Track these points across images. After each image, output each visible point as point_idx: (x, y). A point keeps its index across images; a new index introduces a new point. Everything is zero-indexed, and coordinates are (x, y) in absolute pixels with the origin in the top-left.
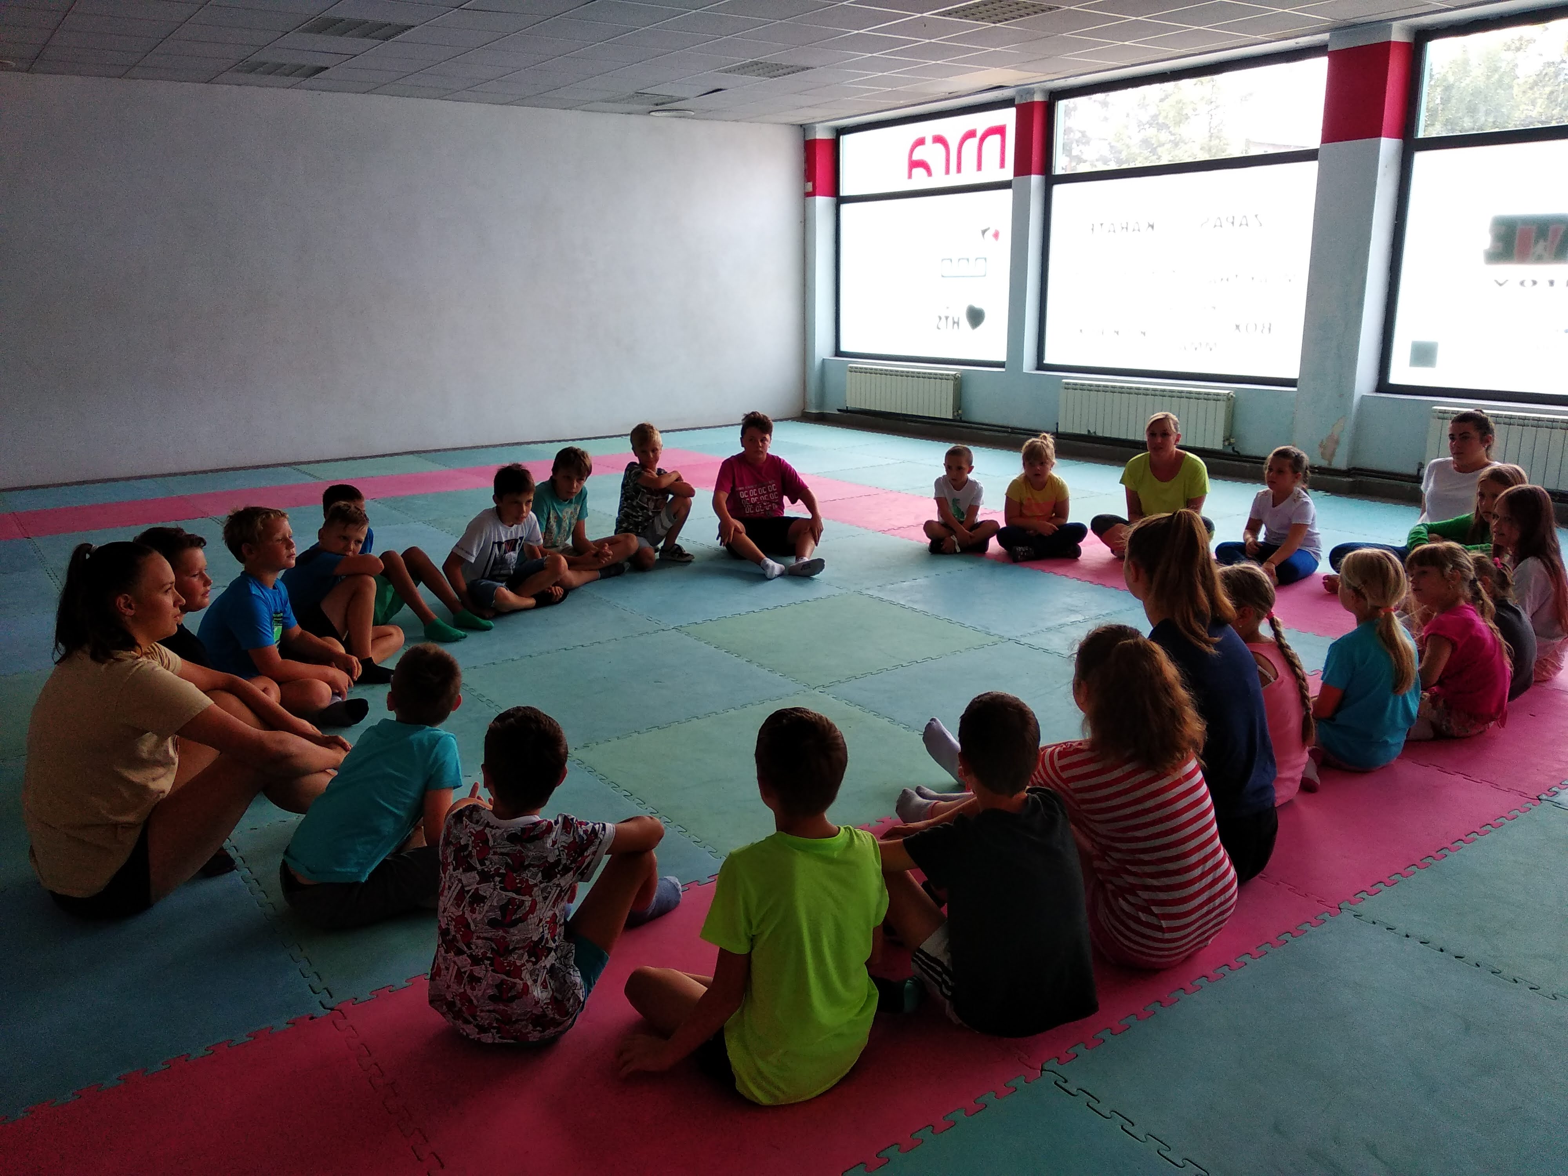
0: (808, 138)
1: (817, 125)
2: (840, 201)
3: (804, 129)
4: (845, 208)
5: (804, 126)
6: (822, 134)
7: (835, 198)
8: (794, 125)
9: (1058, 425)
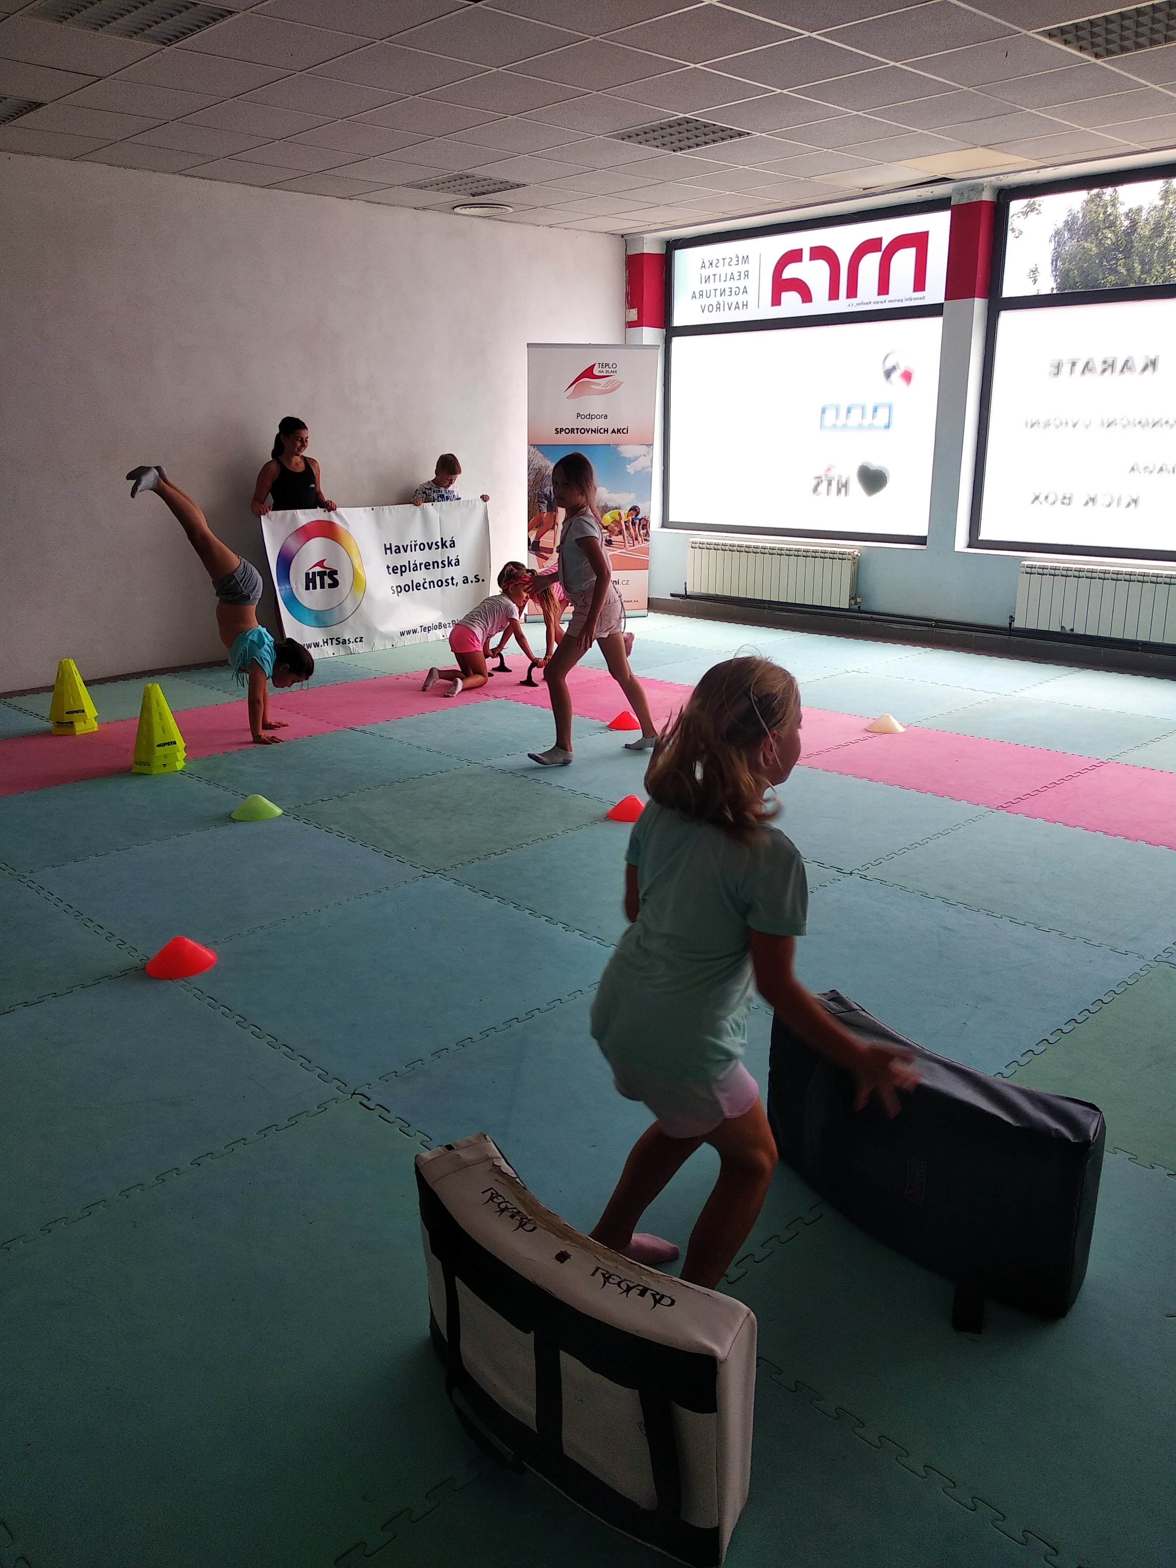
0: (631, 252)
1: (645, 236)
2: (671, 332)
3: (626, 240)
4: (677, 342)
5: (625, 237)
6: (651, 246)
7: (666, 330)
8: (613, 234)
9: (1012, 619)
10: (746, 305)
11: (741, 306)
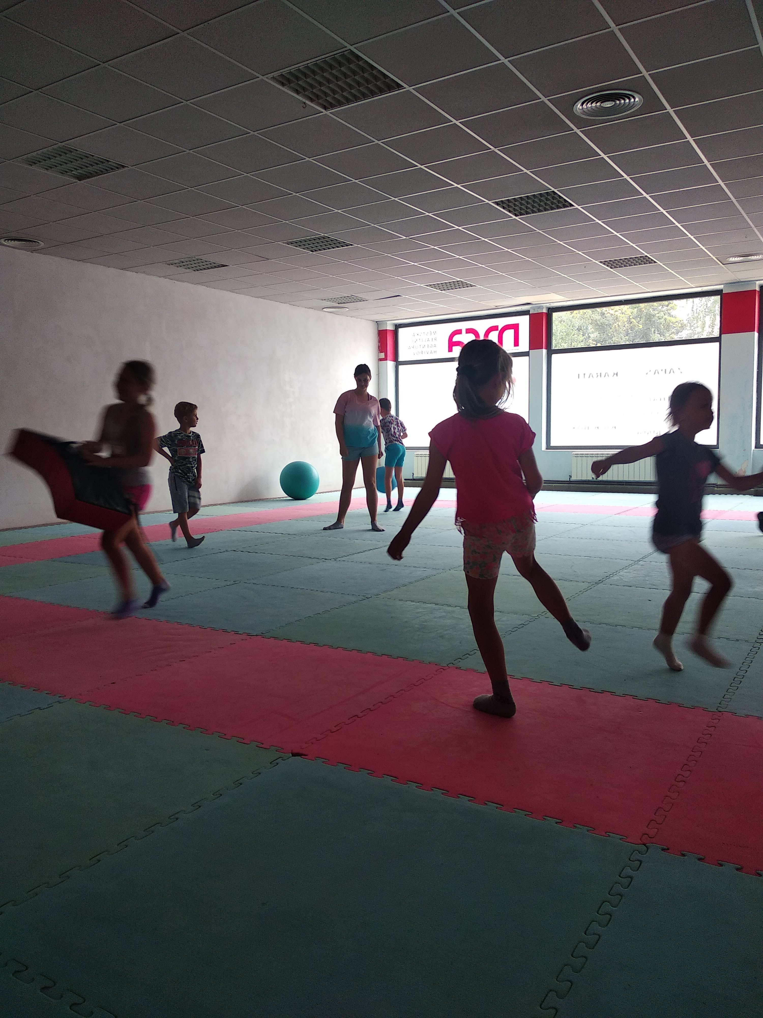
0: (381, 328)
2: (398, 363)
3: (378, 324)
4: (401, 367)
5: (378, 322)
6: (390, 327)
7: (395, 362)
9: (570, 476)
10: (435, 352)
11: (433, 352)
